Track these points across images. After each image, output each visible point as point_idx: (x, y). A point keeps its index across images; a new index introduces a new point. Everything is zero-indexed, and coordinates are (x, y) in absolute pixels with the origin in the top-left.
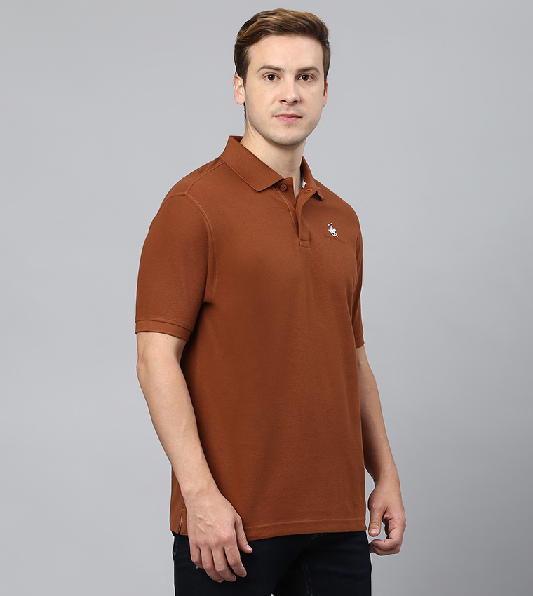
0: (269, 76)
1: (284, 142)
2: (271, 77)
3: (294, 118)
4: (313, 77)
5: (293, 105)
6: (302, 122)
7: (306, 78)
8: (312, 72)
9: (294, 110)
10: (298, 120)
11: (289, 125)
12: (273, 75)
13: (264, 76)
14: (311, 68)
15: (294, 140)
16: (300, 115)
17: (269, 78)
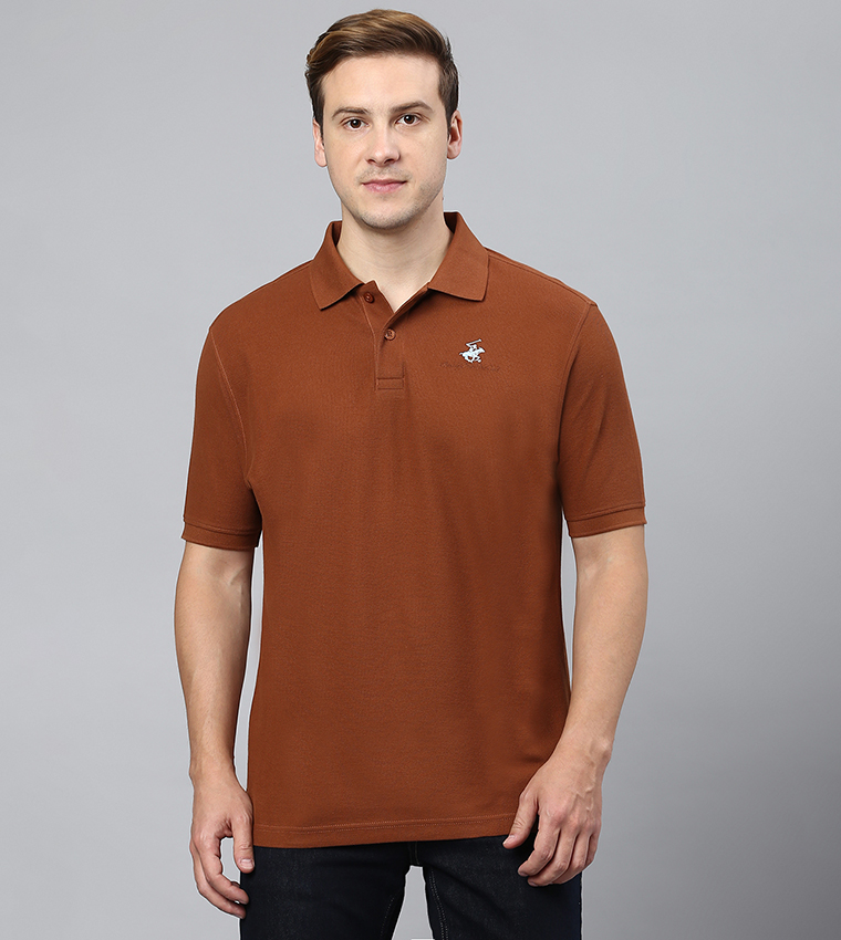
0: (352, 121)
1: (379, 224)
2: (356, 124)
3: (393, 185)
4: (421, 118)
5: (388, 165)
6: (411, 190)
7: (410, 120)
8: (417, 110)
9: (390, 173)
10: (400, 187)
11: (384, 198)
12: (358, 119)
13: (343, 123)
14: (416, 105)
15: (395, 219)
16: (402, 179)
17: (352, 125)
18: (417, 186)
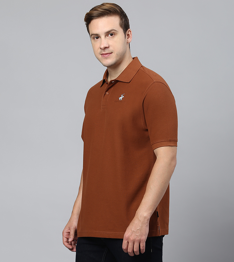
0: (96, 37)
3: (108, 54)
4: (115, 34)
5: (105, 49)
6: (113, 55)
8: (113, 31)
9: (107, 51)
11: (106, 58)
16: (111, 52)
18: (115, 53)
